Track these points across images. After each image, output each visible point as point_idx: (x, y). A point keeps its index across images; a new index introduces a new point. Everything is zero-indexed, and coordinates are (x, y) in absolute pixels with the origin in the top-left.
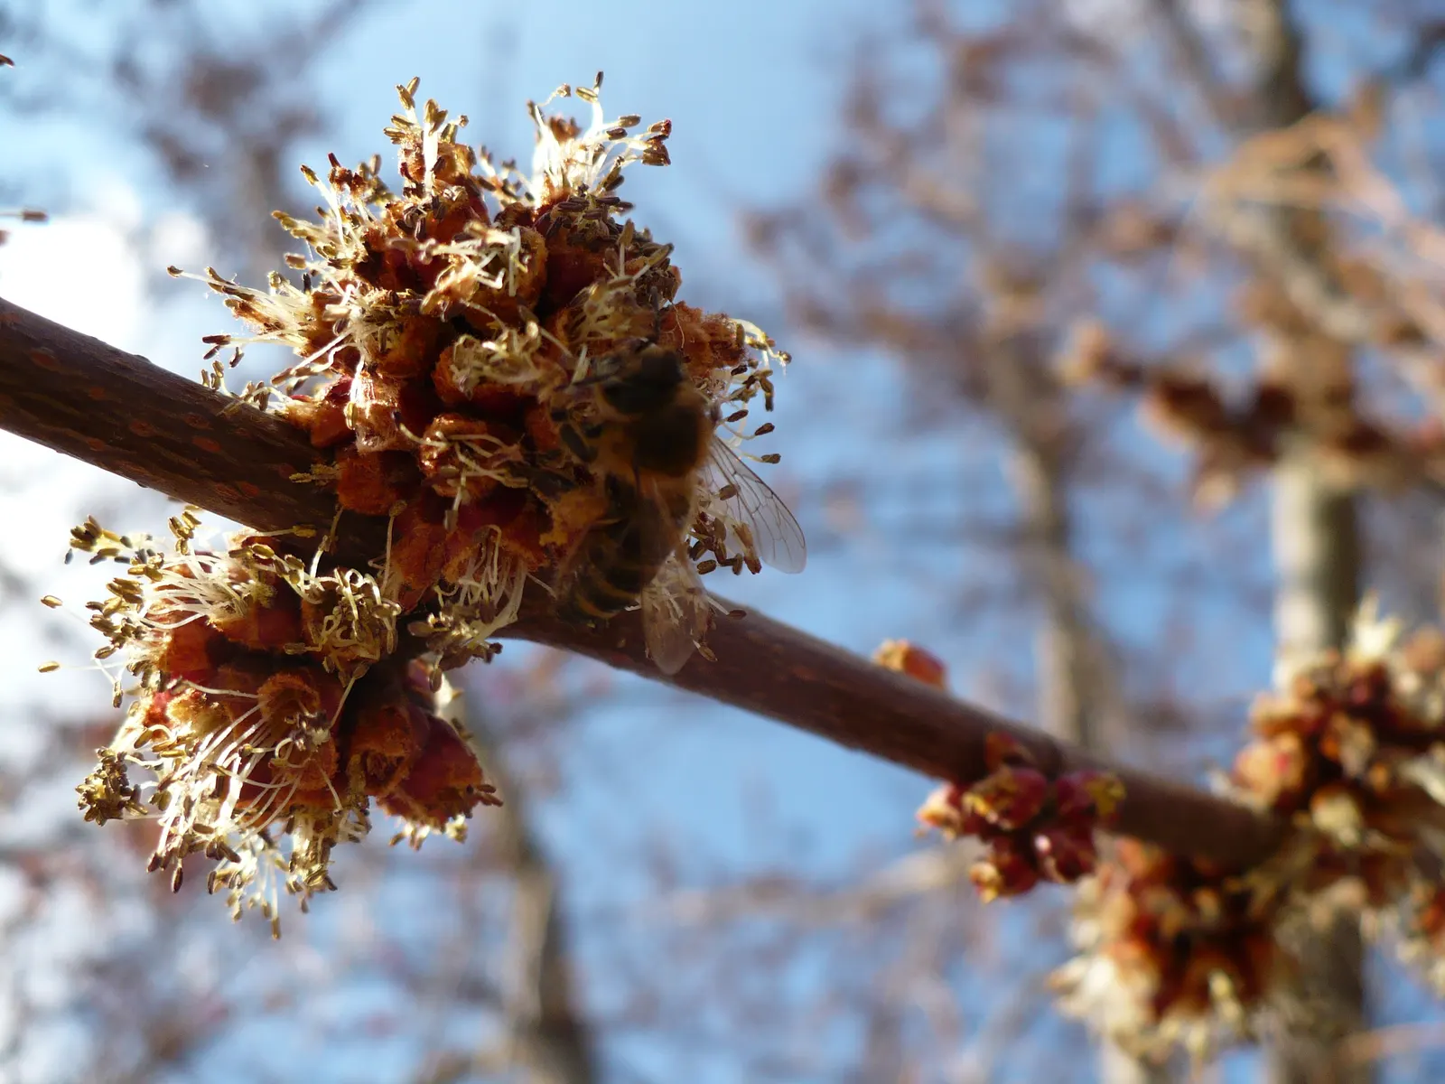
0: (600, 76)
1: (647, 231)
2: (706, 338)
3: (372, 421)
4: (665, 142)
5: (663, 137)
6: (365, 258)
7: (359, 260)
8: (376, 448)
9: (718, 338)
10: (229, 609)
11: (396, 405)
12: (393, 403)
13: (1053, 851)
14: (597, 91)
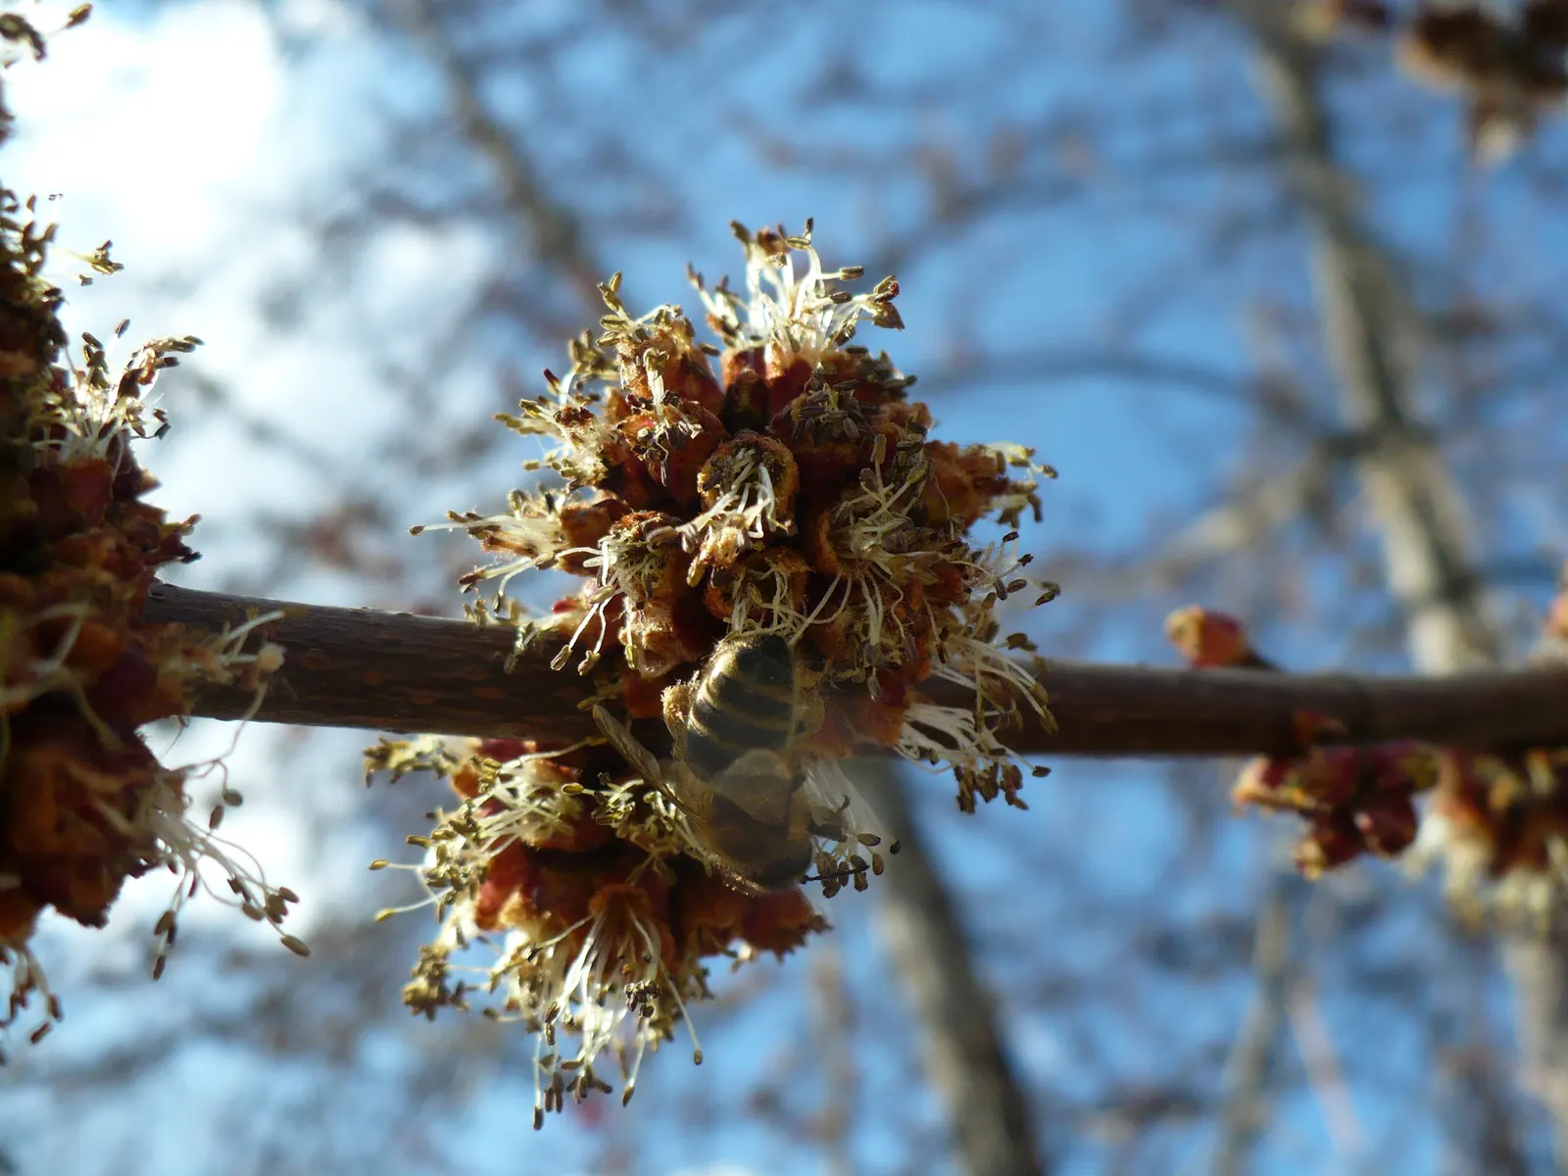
0: (810, 223)
1: (884, 356)
2: (967, 479)
3: (650, 647)
4: (893, 302)
5: (890, 297)
6: (606, 473)
7: (601, 476)
8: (659, 673)
9: (980, 475)
10: (543, 828)
11: (671, 629)
12: (668, 628)
13: (1376, 828)
14: (808, 237)
